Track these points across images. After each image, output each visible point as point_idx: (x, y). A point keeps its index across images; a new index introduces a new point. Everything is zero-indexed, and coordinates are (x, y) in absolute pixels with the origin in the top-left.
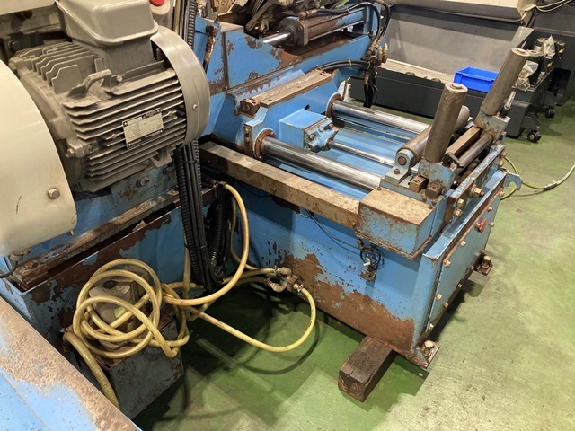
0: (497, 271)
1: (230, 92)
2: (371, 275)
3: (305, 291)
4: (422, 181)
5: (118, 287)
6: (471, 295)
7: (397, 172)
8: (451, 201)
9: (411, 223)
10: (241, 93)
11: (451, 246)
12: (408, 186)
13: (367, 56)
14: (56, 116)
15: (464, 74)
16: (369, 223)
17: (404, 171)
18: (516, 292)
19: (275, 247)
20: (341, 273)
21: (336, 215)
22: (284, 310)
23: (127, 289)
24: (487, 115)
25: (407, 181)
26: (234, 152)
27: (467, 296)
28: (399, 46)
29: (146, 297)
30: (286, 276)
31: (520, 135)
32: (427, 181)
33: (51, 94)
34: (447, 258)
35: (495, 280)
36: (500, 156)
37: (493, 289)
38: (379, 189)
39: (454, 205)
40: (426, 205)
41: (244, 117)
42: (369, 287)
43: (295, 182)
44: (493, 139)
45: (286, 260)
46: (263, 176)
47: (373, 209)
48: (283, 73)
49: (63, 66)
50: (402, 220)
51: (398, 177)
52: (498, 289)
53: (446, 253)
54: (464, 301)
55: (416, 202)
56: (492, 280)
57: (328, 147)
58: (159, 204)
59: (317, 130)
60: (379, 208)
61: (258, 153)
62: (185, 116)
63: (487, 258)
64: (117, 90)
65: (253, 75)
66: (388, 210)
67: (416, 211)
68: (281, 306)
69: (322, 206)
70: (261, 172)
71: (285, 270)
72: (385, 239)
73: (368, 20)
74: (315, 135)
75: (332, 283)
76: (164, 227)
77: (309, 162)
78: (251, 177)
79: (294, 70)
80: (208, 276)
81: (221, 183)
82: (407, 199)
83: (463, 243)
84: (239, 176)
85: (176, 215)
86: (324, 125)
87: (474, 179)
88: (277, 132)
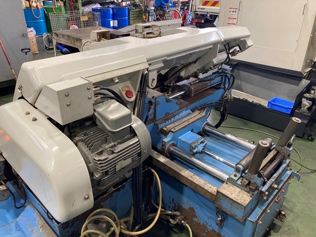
0: (289, 218)
1: (156, 123)
2: (221, 224)
3: (187, 225)
4: (247, 182)
5: (100, 224)
6: (274, 232)
7: (235, 176)
8: (262, 192)
9: (242, 205)
10: (161, 123)
11: (262, 214)
12: (241, 184)
13: (222, 98)
14: (90, 163)
15: (273, 103)
16: (221, 201)
17: (239, 175)
18: (298, 231)
19: (173, 200)
20: (206, 219)
21: (205, 194)
22: (176, 232)
23: (104, 225)
24: (281, 146)
25: (240, 180)
26: (156, 152)
27: (272, 232)
28: (240, 83)
29: (112, 229)
30: (178, 216)
31: (303, 136)
32: (250, 182)
33: (89, 154)
34: (260, 219)
35: (288, 224)
36: (288, 166)
37: (286, 229)
38: (227, 183)
39: (263, 195)
40: (249, 195)
41: (162, 136)
42: (220, 229)
43: (186, 173)
44: (284, 157)
45: (178, 208)
46: (170, 168)
47: (223, 195)
48: (181, 112)
49: (95, 142)
50: (237, 203)
51: (236, 179)
52: (289, 229)
53: (259, 218)
54: (270, 235)
55: (244, 192)
56: (286, 223)
57: (202, 152)
58: (120, 179)
59: (197, 144)
60: (226, 194)
61: (168, 153)
62: (141, 156)
63: (283, 213)
64: (115, 150)
65: (167, 114)
66: (230, 196)
67: (244, 198)
68: (174, 229)
69: (198, 188)
70: (169, 165)
71: (177, 213)
72: (229, 209)
73: (223, 81)
74: (196, 146)
75: (202, 223)
76: (121, 191)
77: (192, 162)
78: (164, 167)
79: (186, 110)
80: (141, 220)
81: (149, 168)
82: (240, 190)
83: (269, 211)
84: (158, 166)
85: (127, 185)
86: (200, 141)
87: (273, 180)
88: (177, 143)
